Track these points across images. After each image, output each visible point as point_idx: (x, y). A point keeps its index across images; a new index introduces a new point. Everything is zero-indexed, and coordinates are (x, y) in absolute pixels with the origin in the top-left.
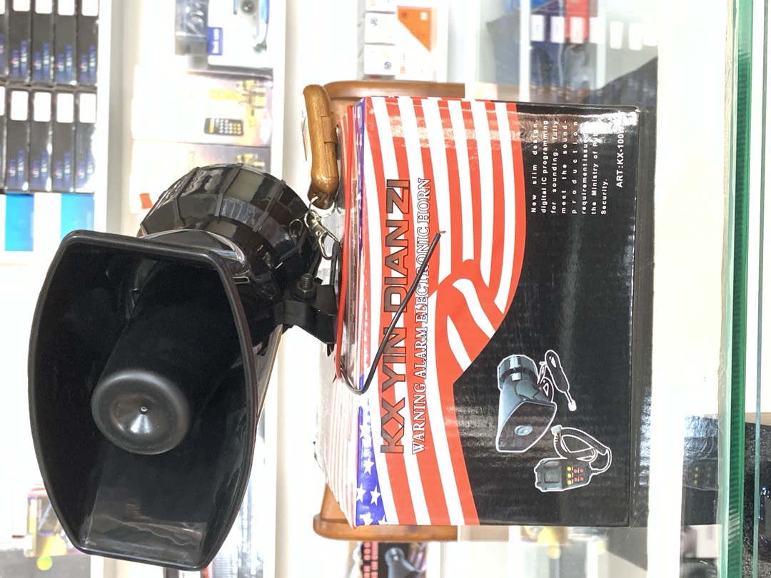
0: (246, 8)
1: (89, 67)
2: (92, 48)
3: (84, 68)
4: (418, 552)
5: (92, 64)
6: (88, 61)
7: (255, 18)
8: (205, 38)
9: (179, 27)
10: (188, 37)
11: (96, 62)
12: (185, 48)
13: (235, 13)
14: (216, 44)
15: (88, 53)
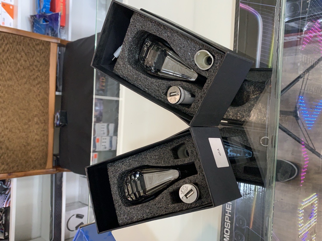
4: (8, 182)
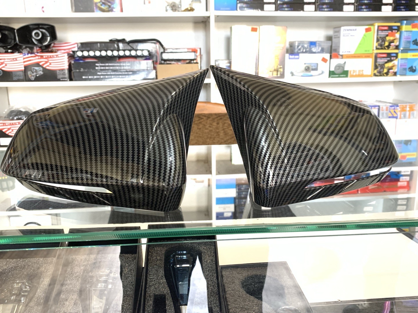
0: (307, 68)
1: (285, 8)
2: (292, 9)
3: (285, 6)
5: (286, 9)
6: (287, 8)
7: (303, 71)
8: (295, 53)
9: (299, 42)
10: (295, 46)
11: (287, 11)
12: (292, 45)
13: (305, 64)
14: (293, 57)
15: (290, 7)
